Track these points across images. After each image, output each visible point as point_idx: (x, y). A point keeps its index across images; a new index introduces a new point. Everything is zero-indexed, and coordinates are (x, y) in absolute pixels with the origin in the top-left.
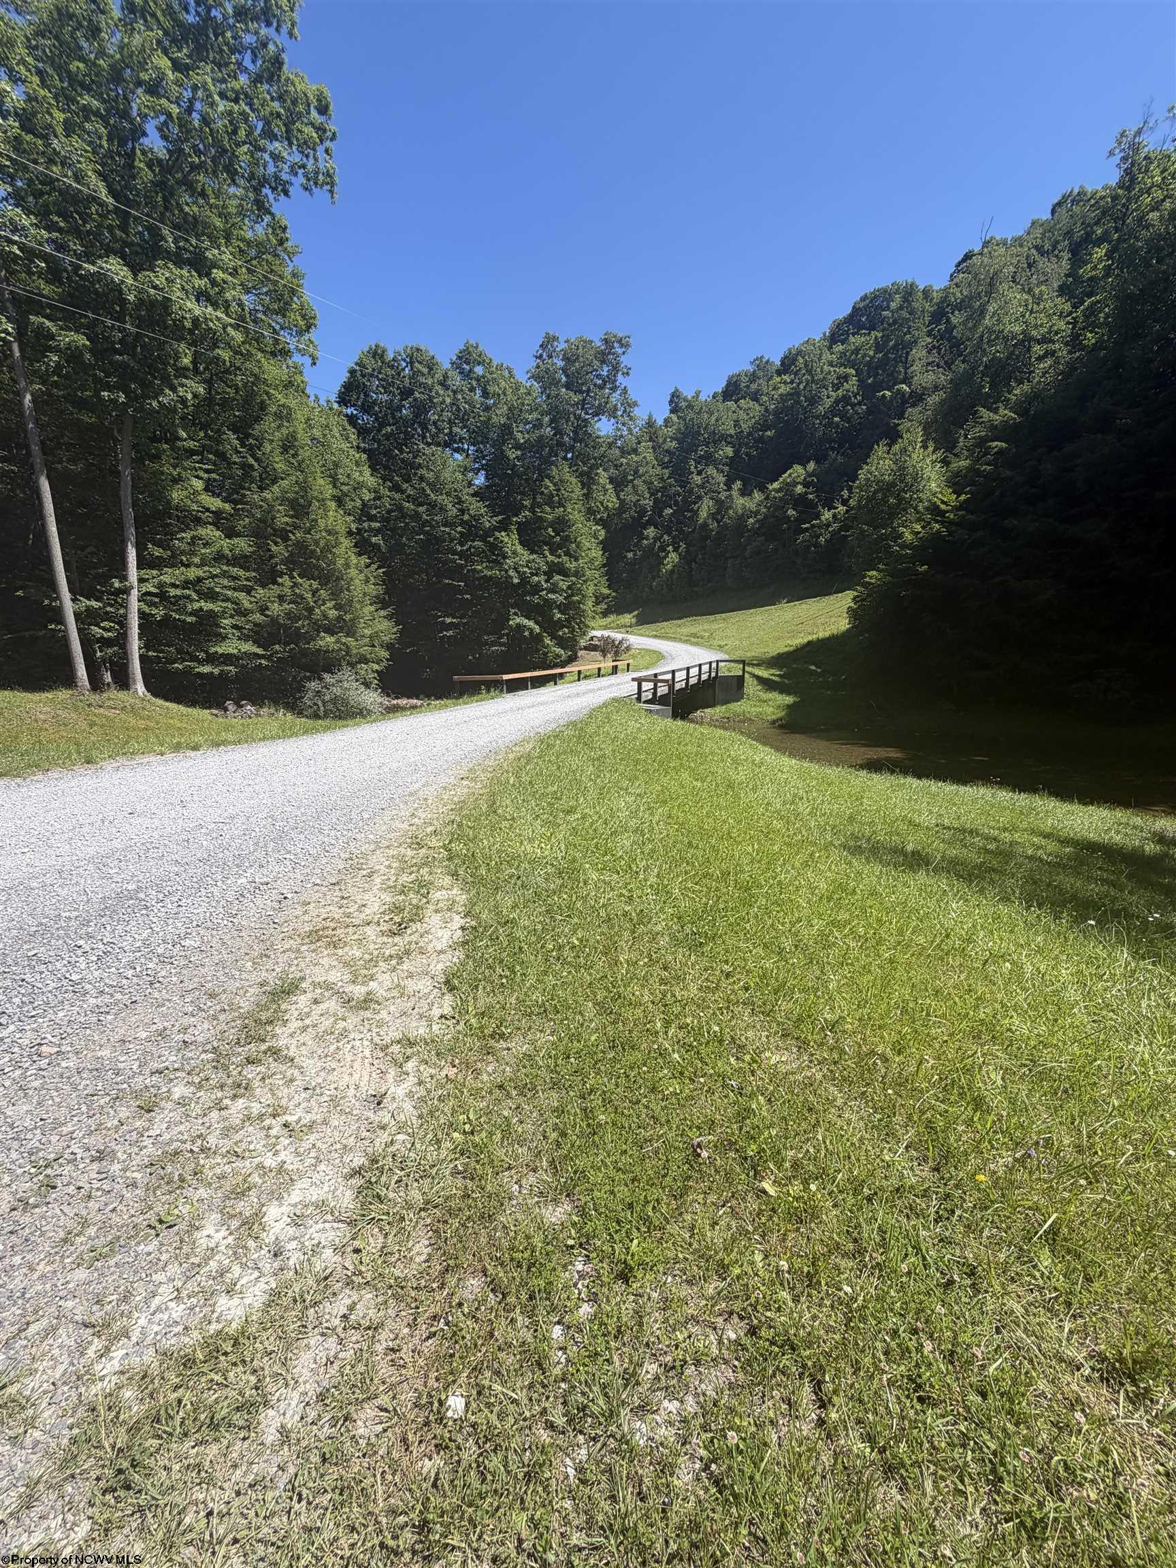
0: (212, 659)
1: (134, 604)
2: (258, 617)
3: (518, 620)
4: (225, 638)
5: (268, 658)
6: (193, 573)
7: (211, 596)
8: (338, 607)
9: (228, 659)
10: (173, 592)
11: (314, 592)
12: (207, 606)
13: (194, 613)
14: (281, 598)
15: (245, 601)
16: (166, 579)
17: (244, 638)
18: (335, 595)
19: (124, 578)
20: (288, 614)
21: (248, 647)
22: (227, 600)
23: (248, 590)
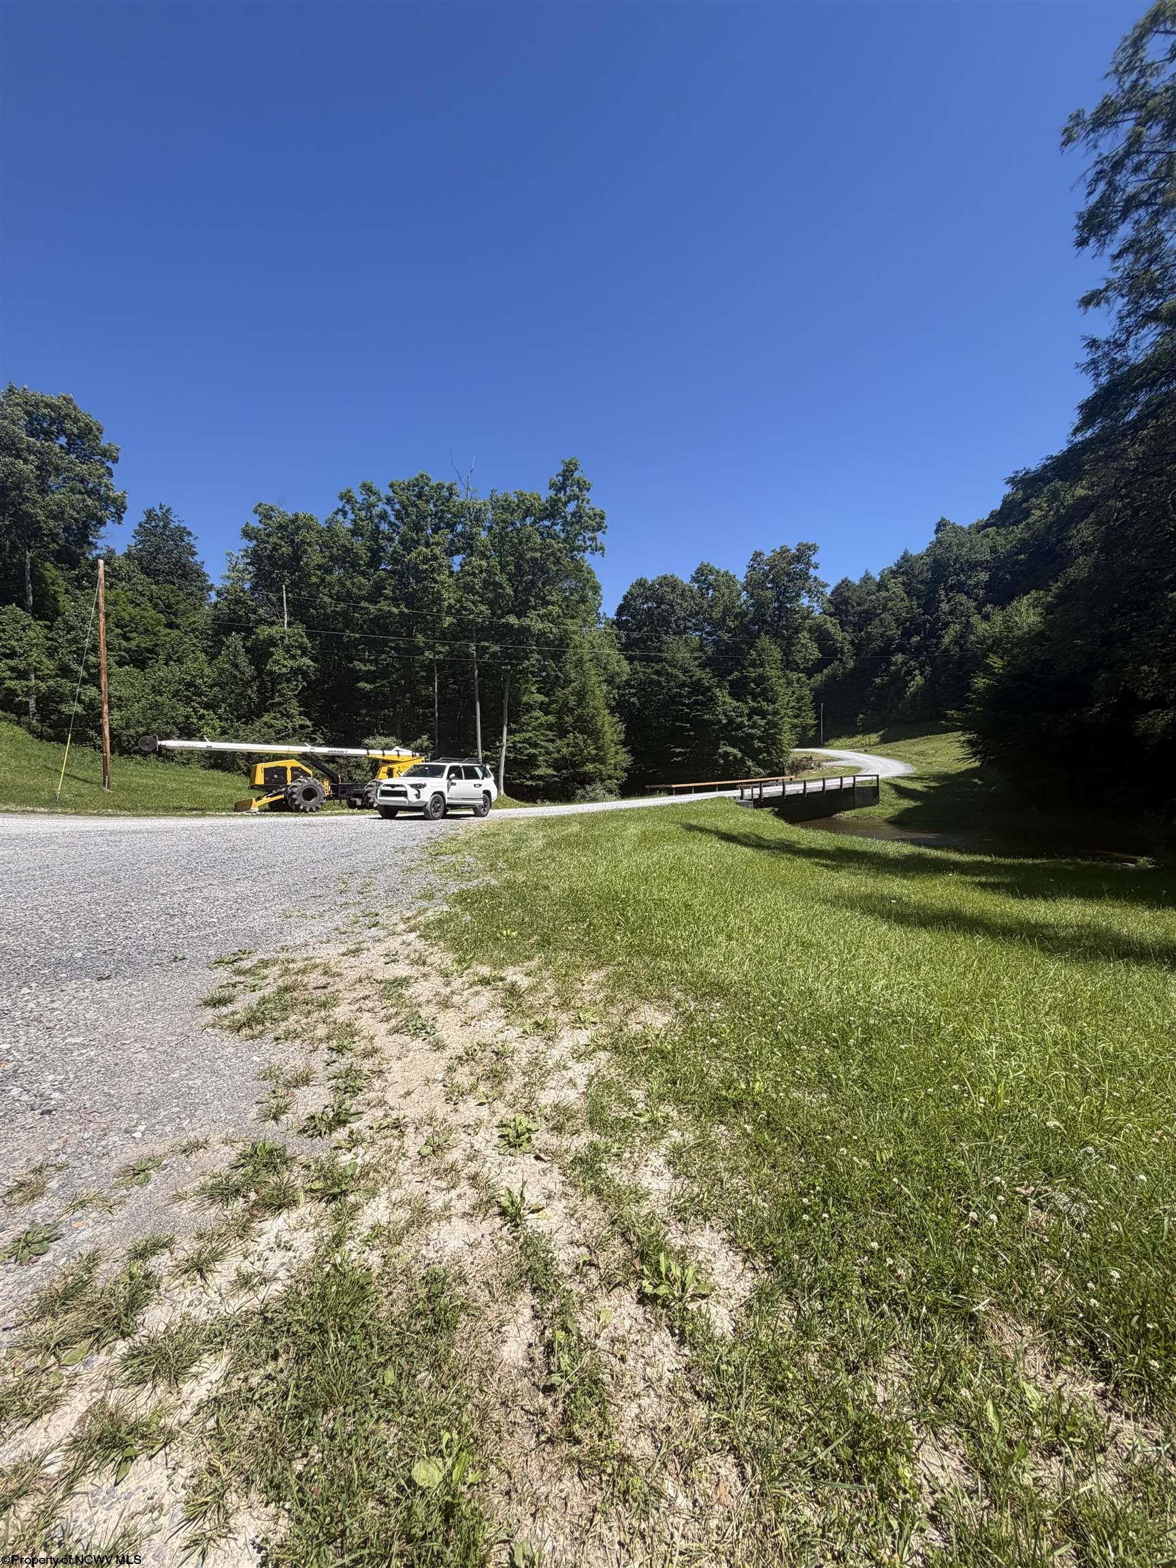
0: (533, 778)
1: (504, 752)
2: (556, 755)
3: (725, 748)
4: (539, 766)
5: (559, 777)
6: (528, 735)
7: (535, 745)
8: (597, 748)
9: (540, 778)
10: (519, 745)
11: (585, 741)
12: (533, 751)
13: (527, 755)
14: (568, 745)
15: (551, 747)
16: (517, 739)
17: (549, 766)
18: (595, 743)
19: (501, 741)
20: (571, 753)
21: (550, 771)
22: (542, 747)
23: (553, 741)
